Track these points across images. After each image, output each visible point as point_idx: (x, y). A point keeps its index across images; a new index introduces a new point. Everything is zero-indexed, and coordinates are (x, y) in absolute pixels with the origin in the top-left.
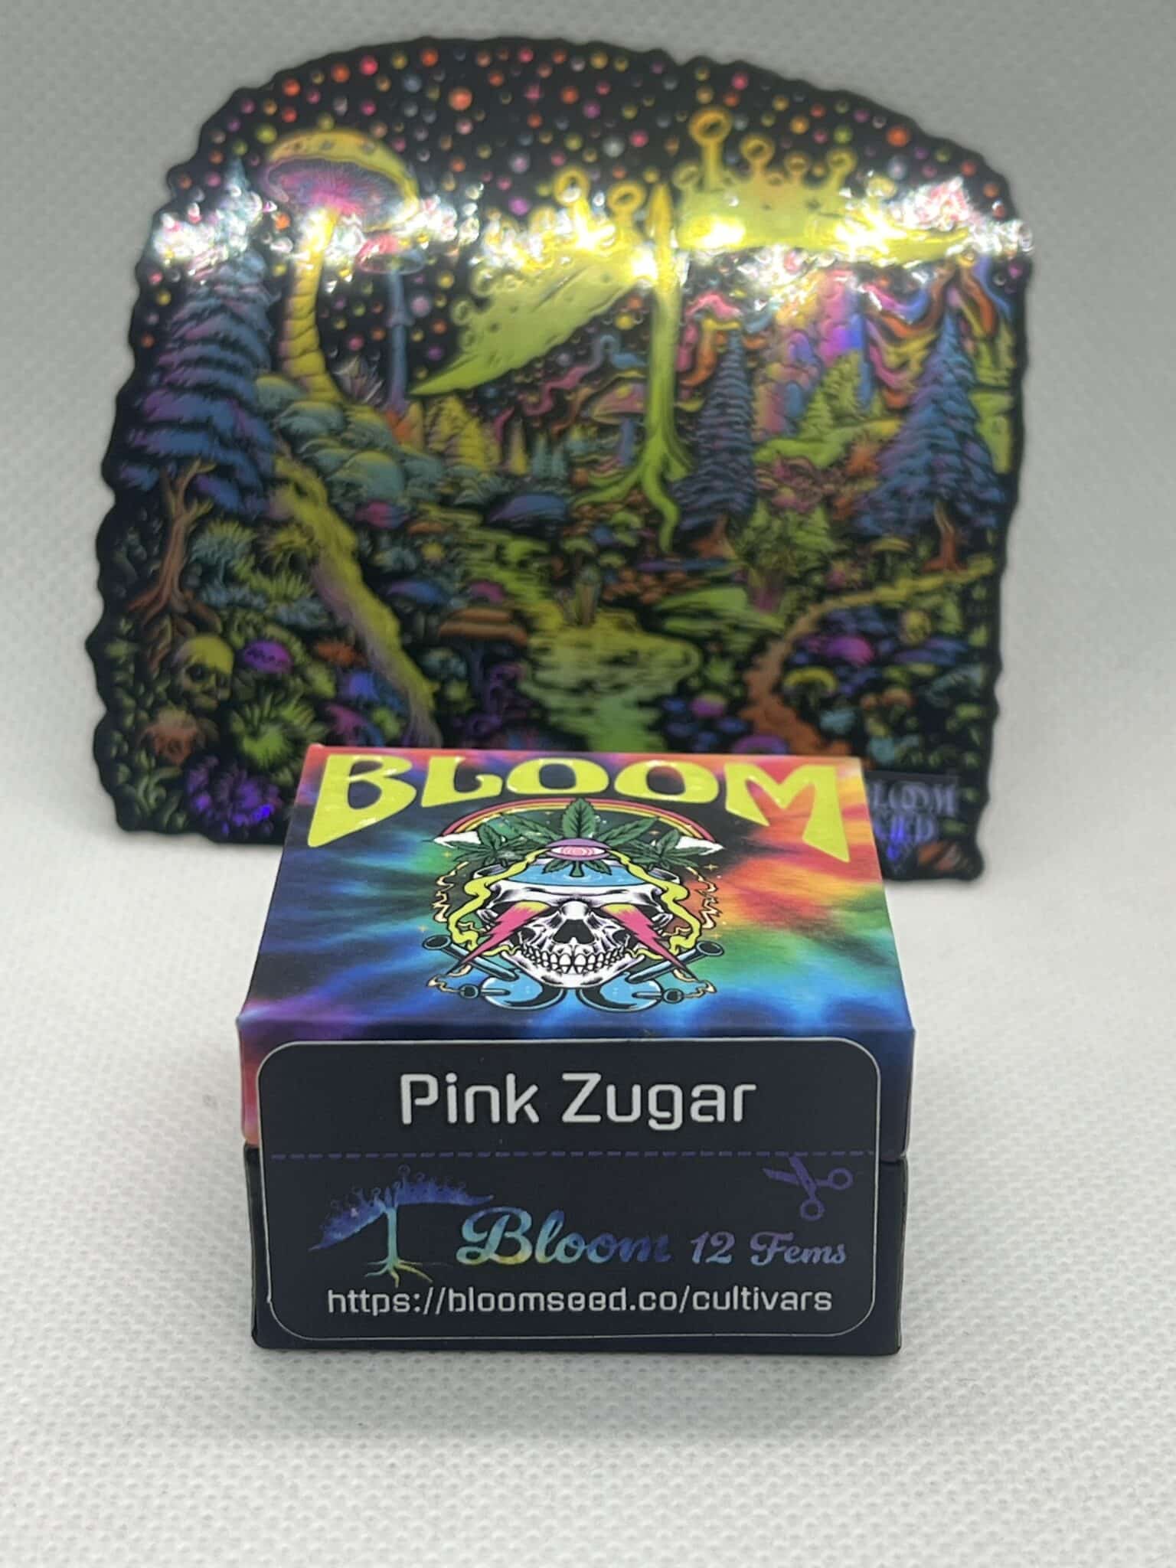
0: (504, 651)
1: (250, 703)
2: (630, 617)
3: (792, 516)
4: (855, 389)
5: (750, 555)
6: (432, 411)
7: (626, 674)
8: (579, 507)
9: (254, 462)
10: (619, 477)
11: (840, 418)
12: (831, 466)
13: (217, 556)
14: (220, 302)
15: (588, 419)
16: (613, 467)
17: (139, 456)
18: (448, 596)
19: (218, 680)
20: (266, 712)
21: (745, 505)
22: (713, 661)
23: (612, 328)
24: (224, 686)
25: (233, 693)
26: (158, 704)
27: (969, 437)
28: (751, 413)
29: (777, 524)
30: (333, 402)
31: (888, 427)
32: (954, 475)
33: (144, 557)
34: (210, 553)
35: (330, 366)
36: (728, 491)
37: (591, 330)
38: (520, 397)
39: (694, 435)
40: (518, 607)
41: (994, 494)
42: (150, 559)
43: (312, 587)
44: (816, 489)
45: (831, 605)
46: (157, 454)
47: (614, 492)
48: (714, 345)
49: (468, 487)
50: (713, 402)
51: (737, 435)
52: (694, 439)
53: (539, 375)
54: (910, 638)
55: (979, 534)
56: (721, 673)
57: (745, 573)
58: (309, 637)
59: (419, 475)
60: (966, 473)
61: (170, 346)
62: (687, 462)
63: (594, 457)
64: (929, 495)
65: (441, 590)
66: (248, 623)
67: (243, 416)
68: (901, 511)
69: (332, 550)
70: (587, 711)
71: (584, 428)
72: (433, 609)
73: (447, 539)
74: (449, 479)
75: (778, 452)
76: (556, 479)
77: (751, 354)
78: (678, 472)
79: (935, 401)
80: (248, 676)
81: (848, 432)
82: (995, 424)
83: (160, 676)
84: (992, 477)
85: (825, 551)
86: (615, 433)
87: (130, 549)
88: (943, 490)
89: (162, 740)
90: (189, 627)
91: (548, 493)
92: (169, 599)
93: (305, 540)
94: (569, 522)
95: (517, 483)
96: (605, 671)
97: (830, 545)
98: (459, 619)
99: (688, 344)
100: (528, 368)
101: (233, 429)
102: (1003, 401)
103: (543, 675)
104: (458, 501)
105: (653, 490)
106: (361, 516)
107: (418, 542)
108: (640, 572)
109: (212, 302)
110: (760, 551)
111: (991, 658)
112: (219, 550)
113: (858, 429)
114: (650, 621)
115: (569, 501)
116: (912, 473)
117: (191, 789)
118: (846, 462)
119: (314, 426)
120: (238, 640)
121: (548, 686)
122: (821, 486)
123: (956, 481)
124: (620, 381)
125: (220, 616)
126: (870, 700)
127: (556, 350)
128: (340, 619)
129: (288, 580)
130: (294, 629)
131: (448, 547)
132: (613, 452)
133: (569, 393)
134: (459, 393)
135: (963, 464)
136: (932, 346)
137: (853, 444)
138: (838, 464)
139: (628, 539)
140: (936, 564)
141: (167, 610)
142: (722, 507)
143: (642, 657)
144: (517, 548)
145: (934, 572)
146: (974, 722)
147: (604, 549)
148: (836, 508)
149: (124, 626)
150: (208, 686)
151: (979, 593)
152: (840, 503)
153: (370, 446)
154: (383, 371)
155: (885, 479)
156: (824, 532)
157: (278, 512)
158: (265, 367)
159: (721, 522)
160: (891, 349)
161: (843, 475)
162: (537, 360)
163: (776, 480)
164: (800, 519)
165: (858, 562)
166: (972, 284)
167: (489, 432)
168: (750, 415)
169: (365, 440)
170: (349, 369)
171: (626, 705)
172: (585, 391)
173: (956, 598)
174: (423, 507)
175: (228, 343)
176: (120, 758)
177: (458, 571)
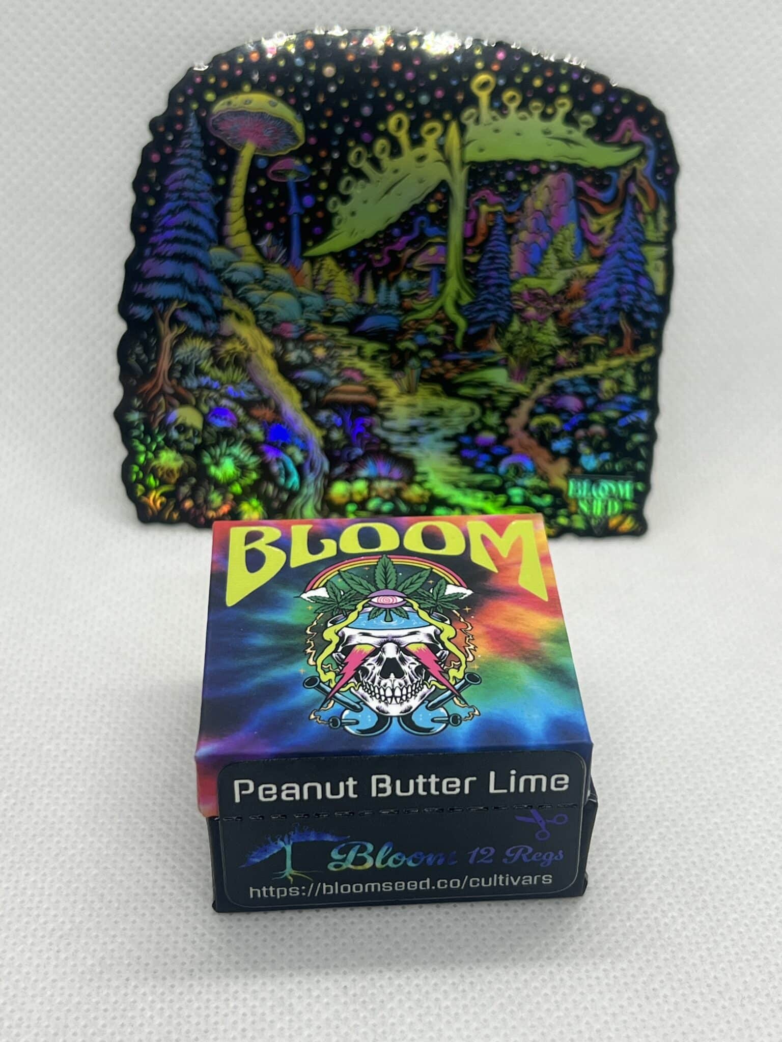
0: (363, 410)
1: (214, 446)
2: (439, 388)
3: (534, 324)
4: (572, 246)
5: (510, 349)
6: (317, 266)
7: (437, 422)
8: (408, 322)
9: (210, 301)
10: (431, 303)
11: (563, 264)
12: (558, 292)
13: (190, 358)
14: (186, 203)
15: (411, 269)
16: (427, 297)
17: (141, 300)
18: (330, 378)
19: (194, 433)
20: (223, 451)
21: (506, 317)
22: (488, 413)
23: (425, 212)
24: (198, 436)
25: (204, 440)
26: (159, 448)
27: (640, 274)
28: (510, 262)
29: (525, 329)
30: (256, 262)
31: (591, 269)
32: (632, 297)
33: (146, 360)
34: (186, 356)
35: (254, 240)
36: (496, 309)
37: (412, 213)
38: (370, 256)
39: (475, 275)
40: (370, 384)
41: (655, 308)
42: (150, 362)
43: (247, 376)
44: (549, 307)
45: (558, 377)
46: (151, 298)
47: (429, 312)
48: (487, 221)
49: (342, 312)
50: (487, 256)
51: (501, 276)
52: (476, 279)
53: (381, 242)
54: (604, 396)
55: (647, 331)
56: (493, 419)
57: (506, 359)
58: (247, 406)
59: (311, 305)
60: (639, 296)
61: (156, 231)
62: (471, 292)
63: (415, 291)
64: (616, 309)
65: (325, 375)
66: (210, 398)
67: (202, 273)
68: (599, 319)
69: (259, 352)
70: (414, 444)
71: (409, 274)
72: (321, 386)
73: (328, 344)
74: (329, 308)
75: (526, 286)
76: (393, 305)
77: (510, 226)
78: (466, 299)
79: (620, 252)
80: (212, 430)
81: (568, 273)
82: (656, 265)
83: (159, 432)
84: (654, 298)
85: (554, 345)
86: (428, 276)
87: (138, 356)
88: (624, 306)
89: (162, 469)
90: (176, 402)
91: (390, 314)
92: (162, 385)
93: (243, 347)
94: (401, 332)
95: (369, 309)
96: (425, 420)
97: (557, 341)
98: (337, 392)
99: (472, 221)
100: (375, 238)
101: (197, 281)
102: (661, 251)
103: (387, 424)
104: (334, 321)
105: (450, 310)
106: (276, 330)
107: (311, 346)
108: (444, 361)
109: (181, 203)
110: (515, 346)
111: (653, 406)
112: (191, 354)
113: (574, 271)
114: (451, 390)
115: (401, 319)
116: (606, 296)
117: (181, 497)
118: (567, 290)
119: (247, 278)
120: (205, 409)
121: (390, 430)
122: (552, 306)
123: (633, 300)
124: (430, 245)
125: (194, 395)
126: (581, 433)
127: (391, 227)
128: (266, 395)
129: (234, 372)
130: (239, 401)
131: (328, 348)
132: (427, 288)
133: (400, 252)
134: (333, 255)
135: (637, 290)
136: (618, 218)
137: (572, 280)
138: (562, 292)
139: (437, 341)
140: (620, 351)
141: (162, 392)
142: (492, 320)
143: (446, 411)
144: (370, 348)
145: (620, 355)
146: (642, 444)
147: (422, 347)
148: (561, 320)
149: (137, 403)
150: (188, 437)
151: (646, 368)
152: (563, 316)
153: (280, 289)
154: (287, 244)
155: (589, 300)
156: (553, 333)
157: (225, 331)
158: (215, 242)
159: (492, 329)
160: (594, 221)
161: (565, 298)
162: (379, 232)
163: (526, 303)
164: (540, 325)
165: (574, 350)
166: (643, 179)
167: (351, 277)
168: (509, 264)
169: (277, 285)
170: (265, 242)
171: (437, 441)
172: (410, 251)
173: (633, 371)
174: (314, 325)
175: (191, 228)
176: (138, 481)
177: (335, 364)
